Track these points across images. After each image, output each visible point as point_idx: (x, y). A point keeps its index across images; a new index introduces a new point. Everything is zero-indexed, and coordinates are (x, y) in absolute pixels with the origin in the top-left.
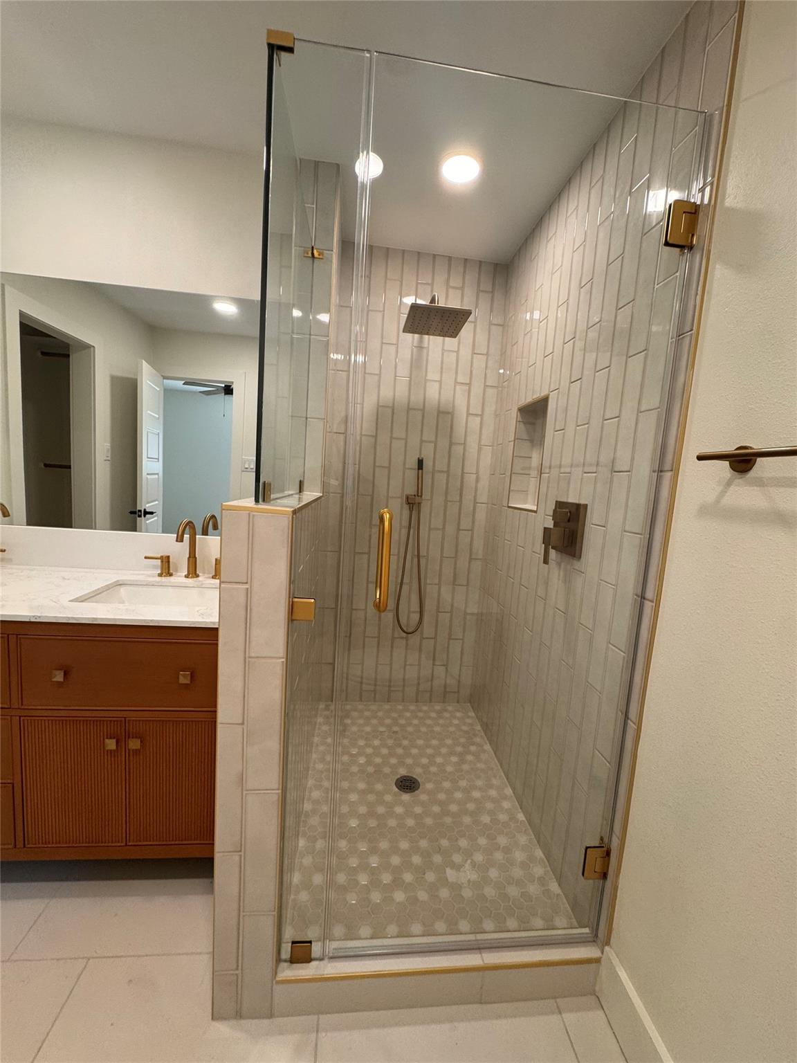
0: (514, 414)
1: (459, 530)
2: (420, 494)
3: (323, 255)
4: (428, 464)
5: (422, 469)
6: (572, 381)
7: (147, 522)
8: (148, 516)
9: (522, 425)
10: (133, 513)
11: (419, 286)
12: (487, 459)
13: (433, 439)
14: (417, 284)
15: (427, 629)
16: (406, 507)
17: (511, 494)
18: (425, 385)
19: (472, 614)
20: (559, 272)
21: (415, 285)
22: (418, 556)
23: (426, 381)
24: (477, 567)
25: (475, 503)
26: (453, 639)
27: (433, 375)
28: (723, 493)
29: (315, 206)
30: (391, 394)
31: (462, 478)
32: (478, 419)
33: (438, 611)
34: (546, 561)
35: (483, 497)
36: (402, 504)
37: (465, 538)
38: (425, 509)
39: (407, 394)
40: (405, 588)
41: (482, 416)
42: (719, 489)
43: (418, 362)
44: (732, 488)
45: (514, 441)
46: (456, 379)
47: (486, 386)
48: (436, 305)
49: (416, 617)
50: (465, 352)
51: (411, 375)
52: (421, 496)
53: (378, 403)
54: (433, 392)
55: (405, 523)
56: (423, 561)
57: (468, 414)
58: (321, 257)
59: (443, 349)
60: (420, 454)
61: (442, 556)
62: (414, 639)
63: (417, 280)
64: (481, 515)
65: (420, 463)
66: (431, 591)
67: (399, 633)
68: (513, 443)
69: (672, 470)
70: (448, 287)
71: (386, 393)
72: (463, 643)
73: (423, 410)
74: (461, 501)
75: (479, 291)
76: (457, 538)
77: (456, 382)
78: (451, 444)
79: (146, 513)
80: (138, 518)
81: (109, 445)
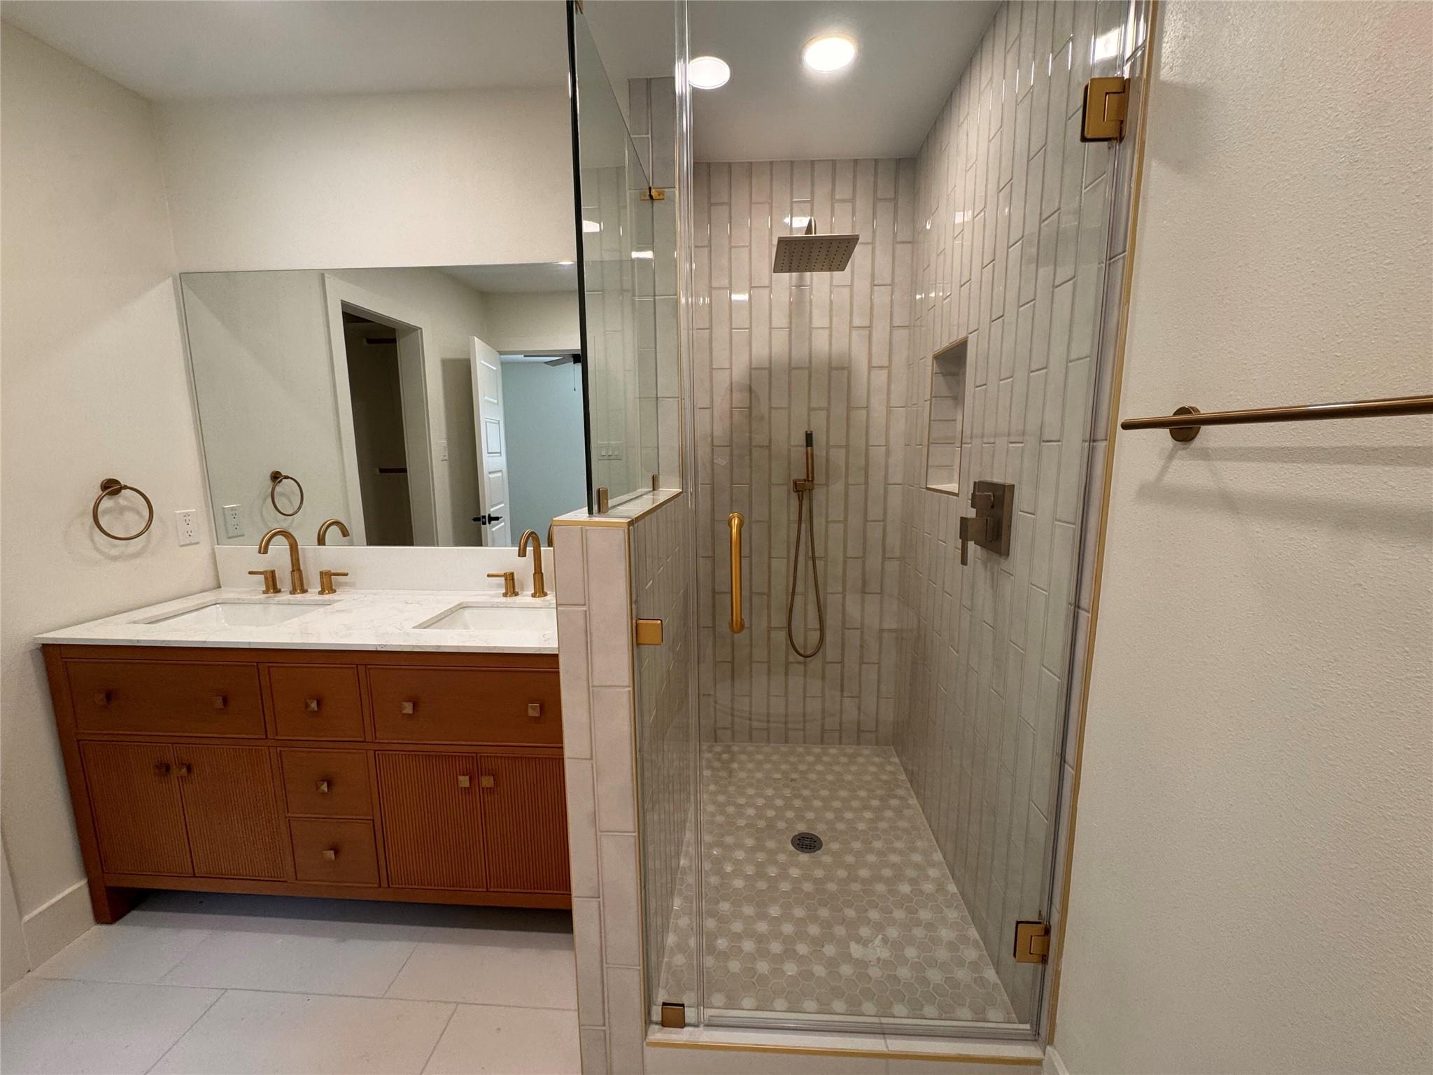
0: (928, 365)
1: (866, 520)
2: (810, 479)
3: (663, 194)
4: (819, 439)
5: (811, 446)
6: (993, 319)
7: (493, 529)
8: (493, 522)
9: (940, 378)
10: (477, 519)
11: (795, 205)
12: (899, 426)
13: (825, 405)
14: (792, 203)
15: (831, 652)
16: (794, 496)
17: (929, 471)
18: (811, 335)
19: (890, 630)
20: (973, 169)
21: (789, 204)
22: (814, 559)
23: (811, 329)
24: (892, 567)
25: (887, 484)
26: (865, 663)
27: (819, 320)
28: (1165, 469)
29: (650, 136)
30: (766, 351)
31: (867, 449)
32: (884, 373)
33: (844, 628)
34: (964, 561)
35: (897, 476)
36: (789, 493)
37: (875, 533)
38: (819, 494)
39: (787, 349)
40: (799, 600)
41: (889, 367)
42: (1163, 462)
43: (799, 307)
44: (1176, 463)
45: (931, 400)
46: (851, 321)
47: (892, 327)
48: (813, 235)
49: (814, 636)
50: (862, 285)
51: (791, 323)
52: (812, 480)
53: (751, 363)
54: (821, 343)
55: (795, 517)
56: (819, 564)
57: (870, 367)
58: (661, 197)
59: (831, 285)
60: (809, 425)
61: (846, 558)
62: (815, 664)
63: (792, 197)
64: (895, 501)
65: (809, 438)
66: (833, 603)
67: (793, 657)
68: (929, 402)
69: (1106, 440)
70: (833, 200)
71: (760, 351)
72: (879, 667)
73: (809, 368)
74: (866, 483)
75: (876, 200)
76: (864, 532)
77: (851, 327)
78: (849, 408)
79: (491, 519)
80: (483, 526)
81: (445, 441)
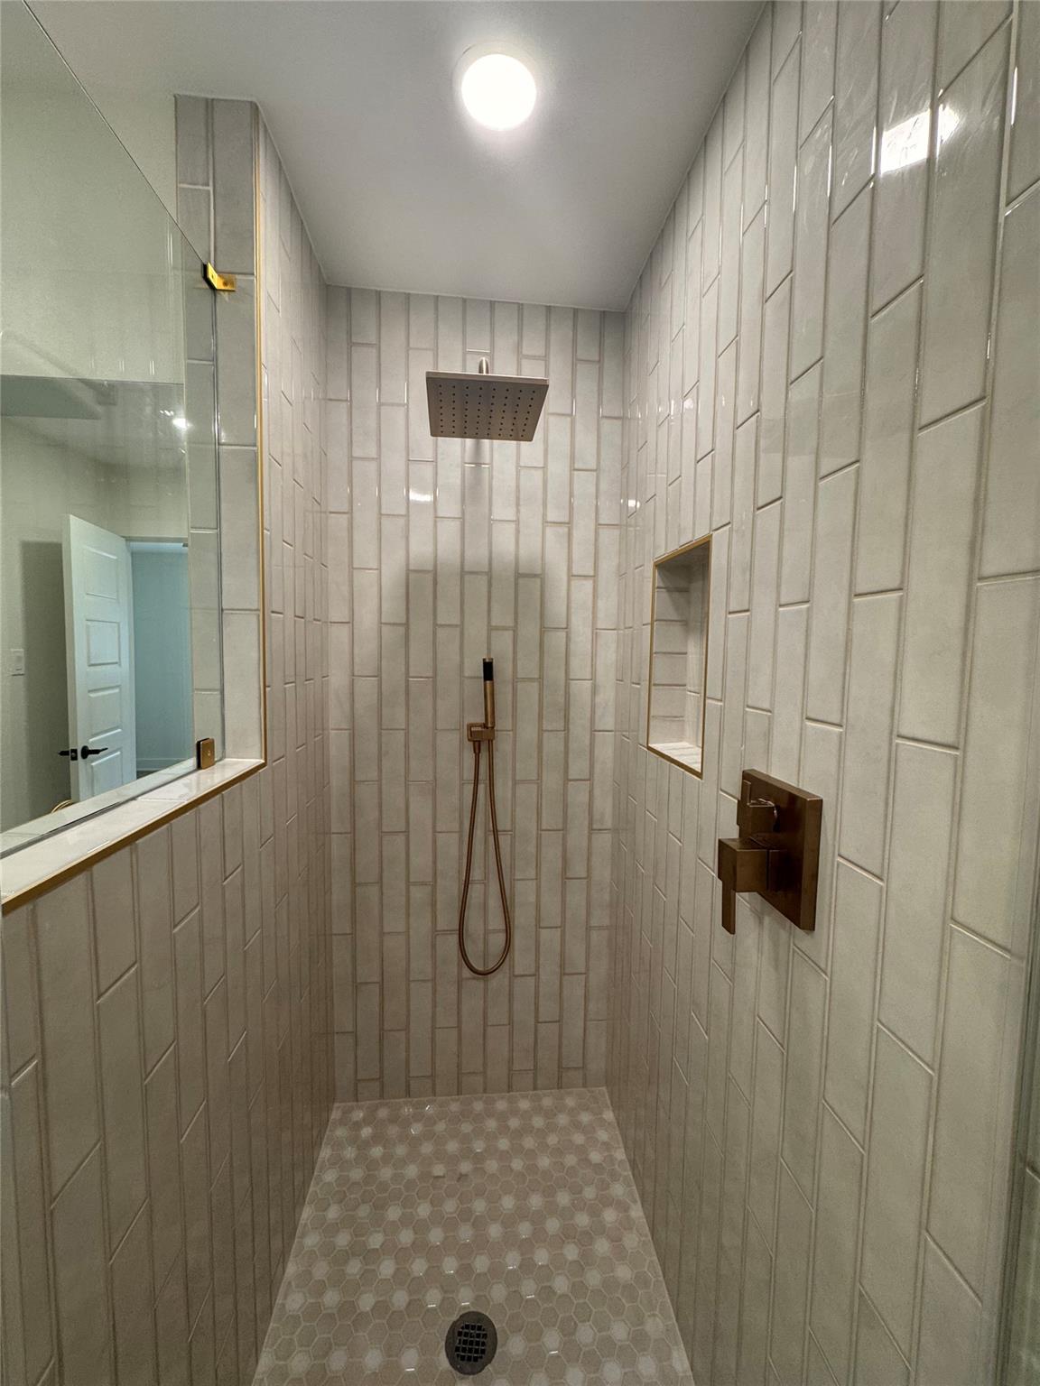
0: (648, 576)
1: (567, 780)
2: (490, 725)
3: (232, 284)
5: (492, 679)
6: (760, 504)
7: (93, 764)
9: (665, 594)
12: (608, 656)
13: (510, 623)
14: (465, 354)
15: (522, 959)
17: (651, 723)
18: (490, 530)
19: (600, 928)
21: (460, 355)
22: (495, 832)
23: (491, 522)
24: (603, 842)
25: (593, 731)
26: (569, 974)
29: (211, 188)
30: (430, 548)
31: (567, 686)
32: (589, 584)
33: (538, 926)
36: (461, 742)
37: (578, 796)
38: (503, 745)
39: (458, 547)
41: (594, 577)
45: (652, 624)
46: (544, 515)
47: (598, 525)
48: (485, 374)
49: (500, 939)
50: (558, 468)
51: (463, 512)
53: (408, 564)
54: (504, 542)
56: (504, 841)
57: (571, 576)
58: (228, 288)
59: (518, 466)
60: (489, 649)
61: (539, 829)
62: (499, 980)
63: (464, 343)
64: (606, 752)
65: (488, 669)
66: (524, 894)
68: (649, 627)
70: (520, 356)
71: (421, 548)
72: (587, 979)
73: (489, 573)
74: (567, 729)
75: (575, 362)
76: (565, 795)
77: (545, 522)
78: (543, 630)
79: (86, 752)
80: (72, 763)
81: (22, 650)
